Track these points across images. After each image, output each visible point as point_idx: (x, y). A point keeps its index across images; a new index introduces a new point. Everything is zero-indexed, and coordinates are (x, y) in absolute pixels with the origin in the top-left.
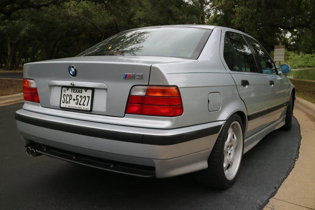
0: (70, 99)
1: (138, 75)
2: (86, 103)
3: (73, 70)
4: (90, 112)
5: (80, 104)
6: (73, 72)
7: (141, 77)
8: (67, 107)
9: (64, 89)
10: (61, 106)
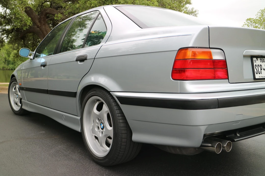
0: (261, 69)
8: (261, 78)
9: (254, 59)
10: (256, 77)
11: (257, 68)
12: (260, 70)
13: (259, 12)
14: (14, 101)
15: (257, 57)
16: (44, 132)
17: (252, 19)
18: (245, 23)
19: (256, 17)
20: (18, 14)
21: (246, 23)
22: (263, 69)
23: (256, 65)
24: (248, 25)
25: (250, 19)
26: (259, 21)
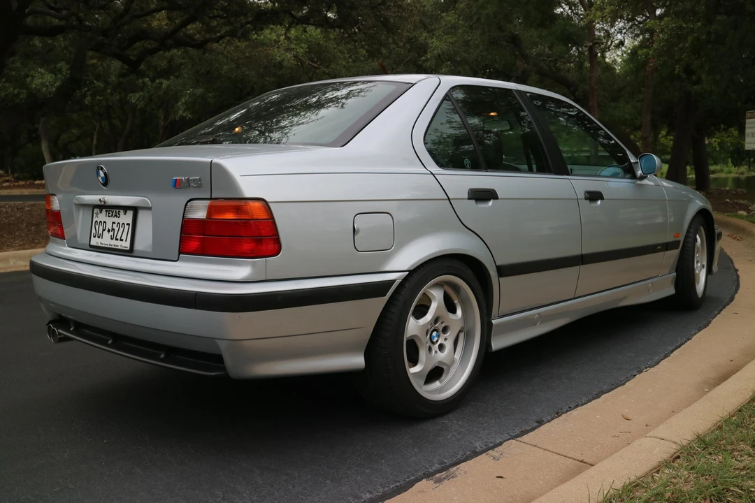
0: (104, 230)
1: (194, 180)
2: (124, 238)
3: (102, 174)
4: (130, 253)
5: (117, 239)
6: (102, 178)
7: (199, 185)
8: (99, 245)
9: (97, 210)
10: (93, 244)
12: (101, 232)
15: (102, 207)
22: (107, 229)
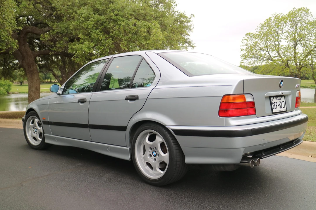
2: (284, 106)
4: (287, 111)
9: (272, 98)
10: (274, 112)
11: (274, 105)
12: (276, 106)
13: (259, 26)
14: (31, 135)
15: (273, 97)
16: (81, 164)
17: (252, 33)
18: (244, 38)
19: (256, 32)
20: (3, 36)
21: (246, 38)
22: (278, 105)
23: (273, 103)
24: (247, 40)
25: (249, 33)
26: (259, 35)
